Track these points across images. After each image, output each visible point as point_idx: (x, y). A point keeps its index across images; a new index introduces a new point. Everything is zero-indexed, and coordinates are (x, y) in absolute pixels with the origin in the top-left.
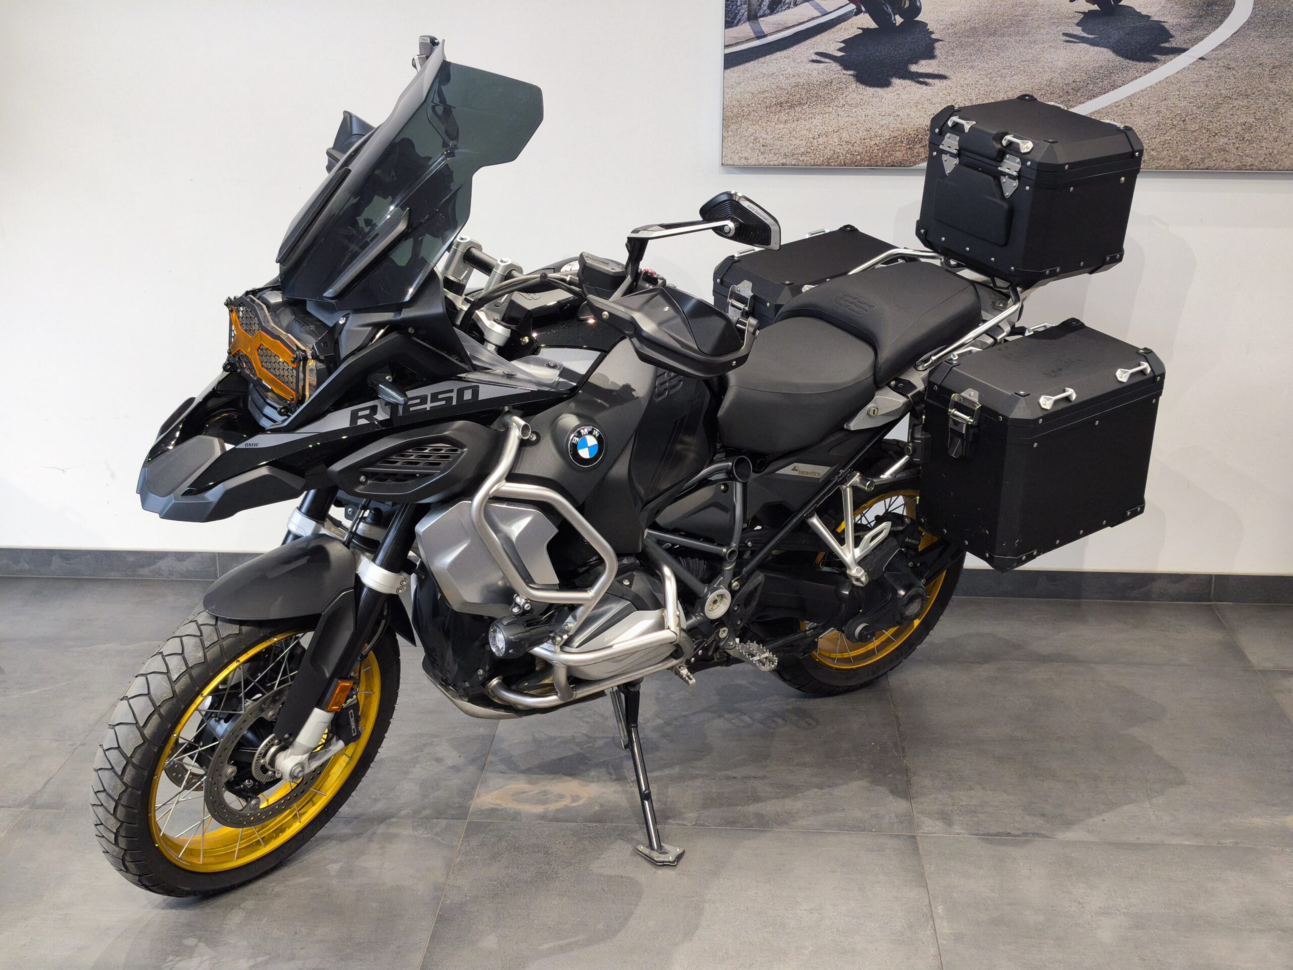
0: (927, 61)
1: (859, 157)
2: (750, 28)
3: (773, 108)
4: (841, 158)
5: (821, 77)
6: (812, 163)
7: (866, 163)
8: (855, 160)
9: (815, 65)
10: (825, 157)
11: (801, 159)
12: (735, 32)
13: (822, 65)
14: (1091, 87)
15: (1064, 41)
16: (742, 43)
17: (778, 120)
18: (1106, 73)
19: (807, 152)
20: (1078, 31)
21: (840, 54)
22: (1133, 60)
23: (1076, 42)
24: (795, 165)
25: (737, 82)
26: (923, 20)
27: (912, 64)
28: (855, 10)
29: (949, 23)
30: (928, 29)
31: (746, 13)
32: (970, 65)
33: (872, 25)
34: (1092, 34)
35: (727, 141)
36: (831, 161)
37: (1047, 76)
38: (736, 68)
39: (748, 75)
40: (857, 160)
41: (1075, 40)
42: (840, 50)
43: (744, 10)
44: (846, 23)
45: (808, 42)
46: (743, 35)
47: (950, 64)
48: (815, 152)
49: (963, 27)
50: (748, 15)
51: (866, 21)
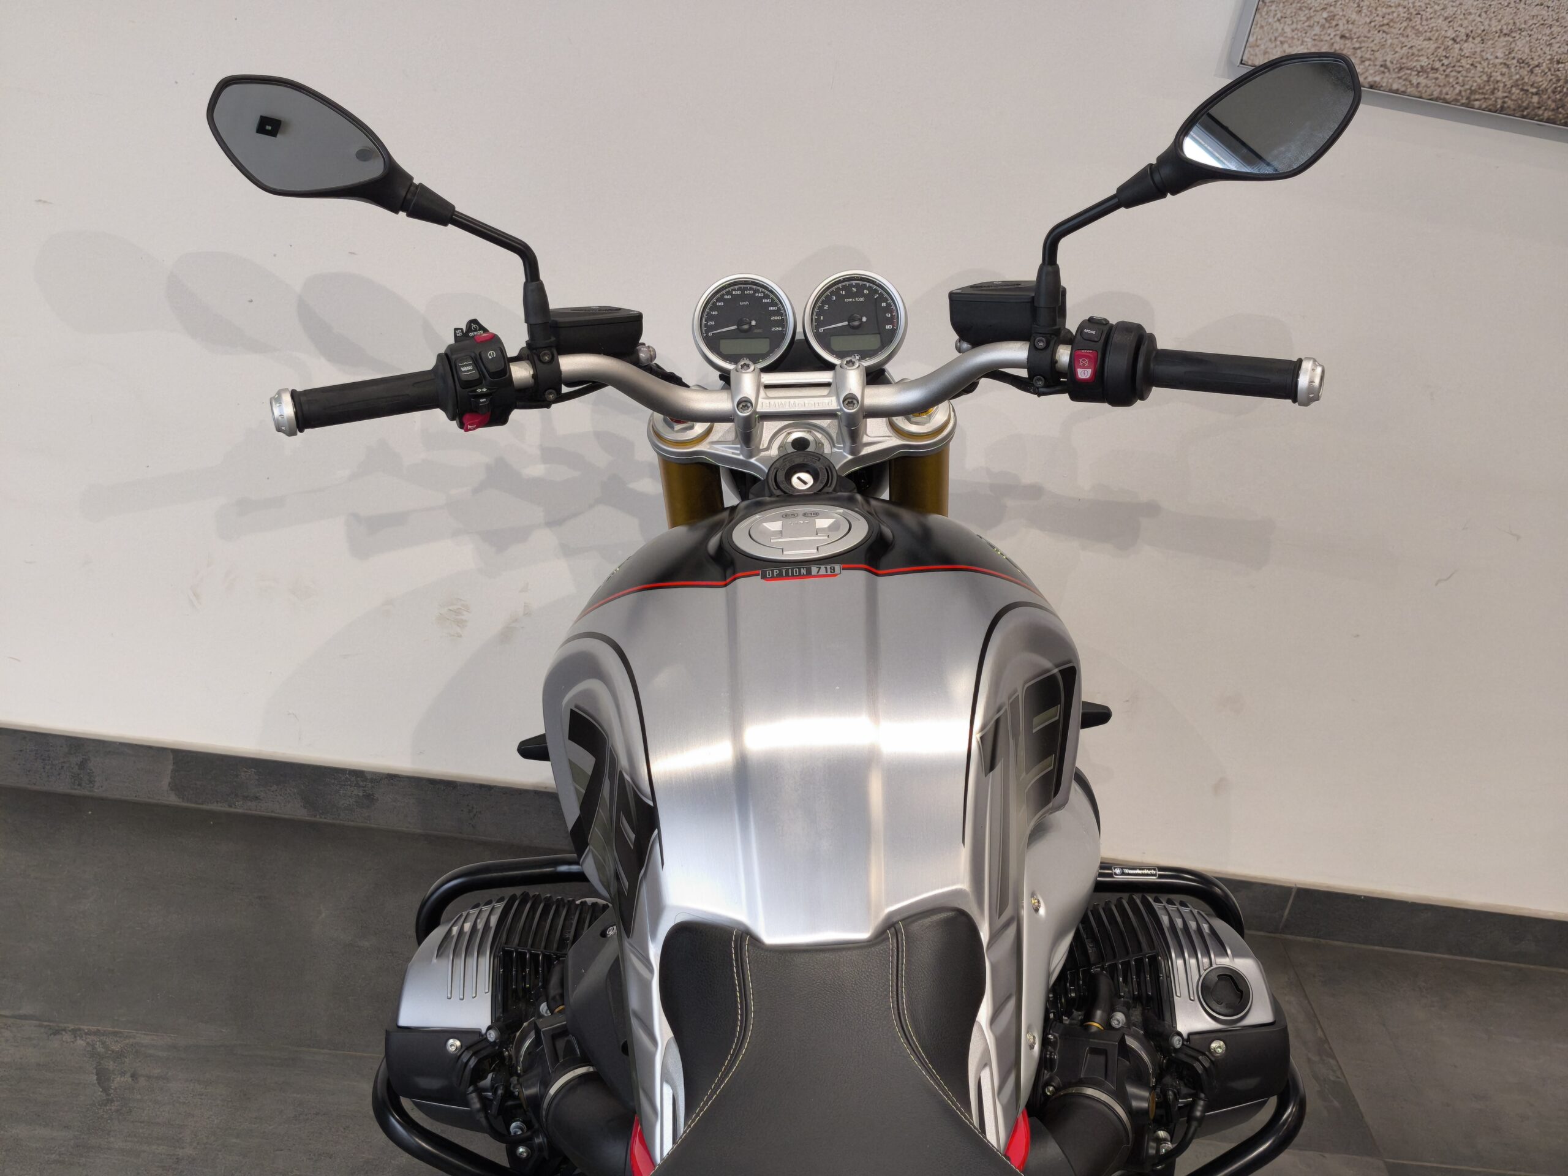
1: (1535, 99)
4: (1500, 94)
6: (1436, 94)
7: (1546, 115)
8: (1525, 104)
10: (1467, 87)
11: (1415, 82)
19: (1432, 69)
24: (1396, 91)
36: (1477, 97)
40: (1530, 102)
48: (1449, 70)
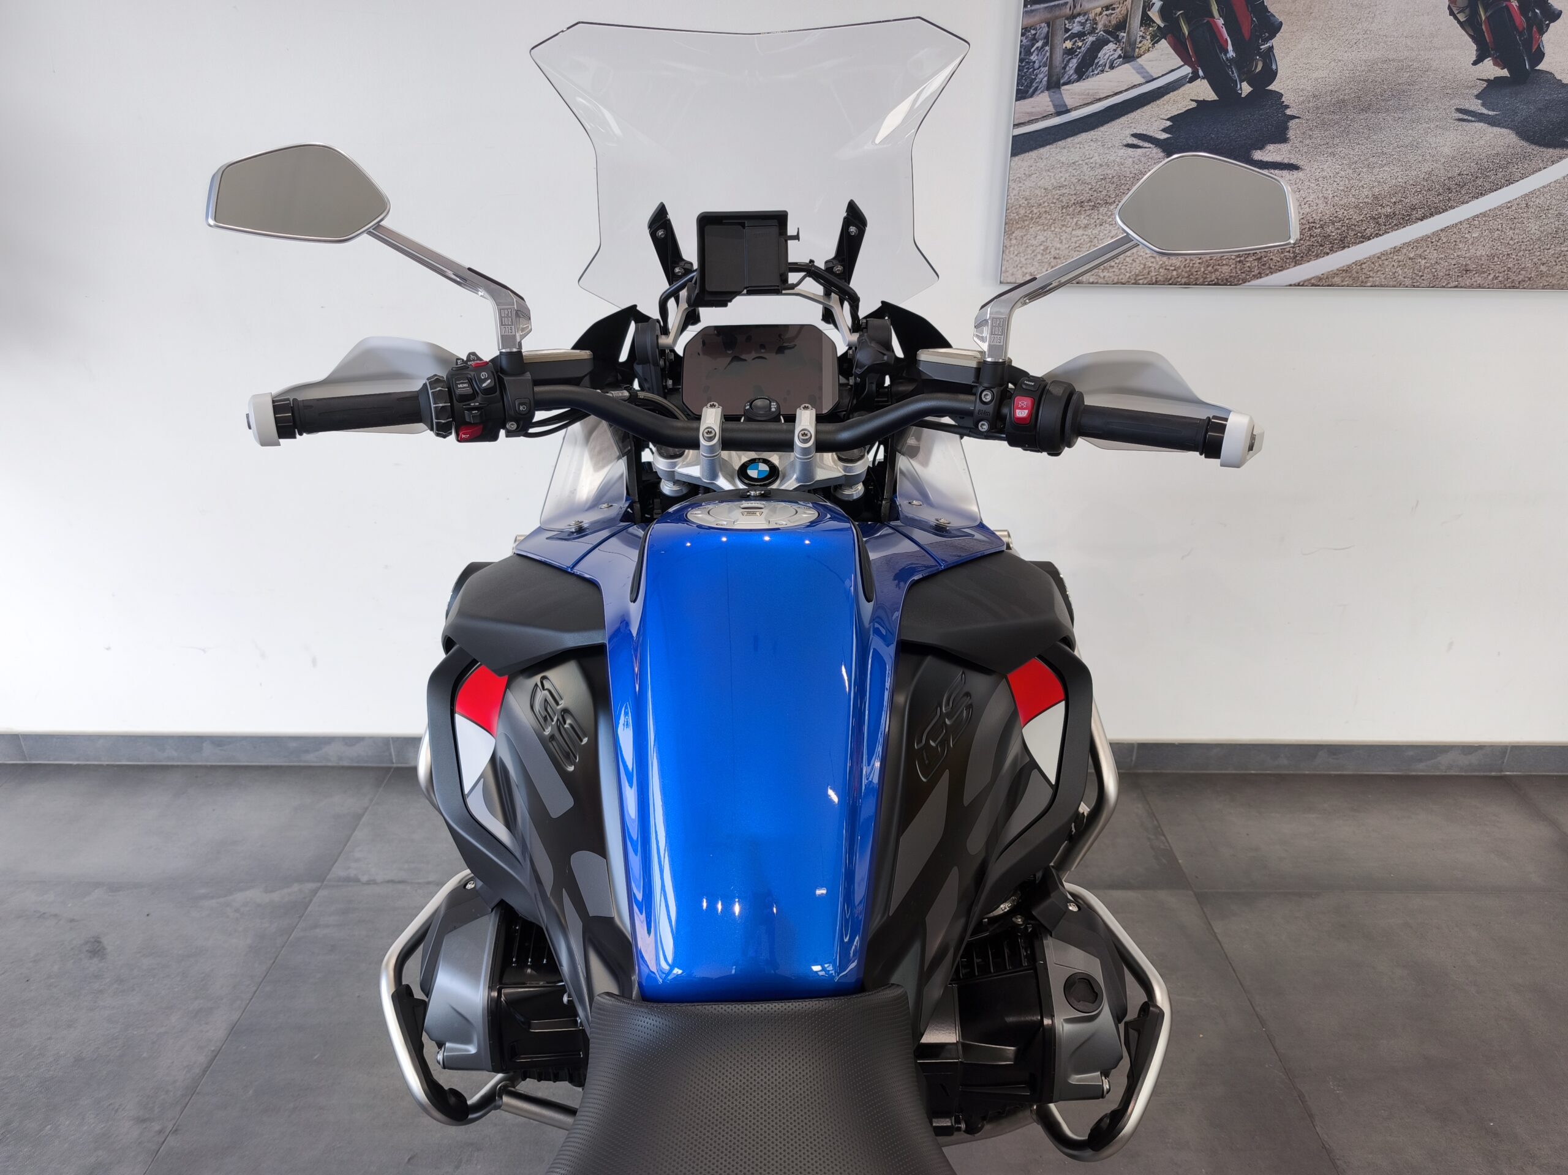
0: (1276, 145)
2: (1049, 99)
3: (1071, 209)
5: (1136, 167)
9: (1130, 151)
12: (1027, 105)
13: (1139, 150)
14: (1479, 182)
15: (1456, 120)
16: (1036, 120)
17: (1077, 223)
18: (1502, 163)
20: (1476, 106)
21: (1165, 136)
22: (1540, 145)
23: (1472, 121)
25: (1027, 173)
26: (1277, 90)
27: (1256, 149)
28: (1190, 75)
29: (1310, 94)
30: (1283, 102)
31: (1046, 79)
32: (1330, 150)
33: (1210, 95)
34: (1493, 110)
35: (1009, 252)
37: (1426, 167)
38: (1027, 154)
39: (1041, 164)
41: (1470, 118)
42: (1165, 130)
43: (1042, 76)
44: (1175, 93)
45: (1123, 120)
46: (1038, 109)
47: (1305, 149)
49: (1329, 99)
50: (1048, 81)
51: (1203, 90)
